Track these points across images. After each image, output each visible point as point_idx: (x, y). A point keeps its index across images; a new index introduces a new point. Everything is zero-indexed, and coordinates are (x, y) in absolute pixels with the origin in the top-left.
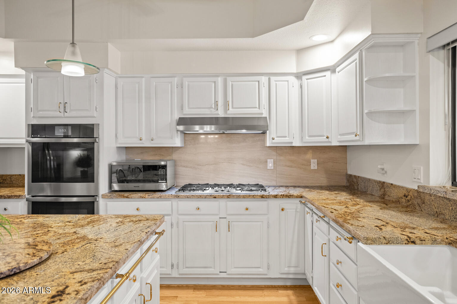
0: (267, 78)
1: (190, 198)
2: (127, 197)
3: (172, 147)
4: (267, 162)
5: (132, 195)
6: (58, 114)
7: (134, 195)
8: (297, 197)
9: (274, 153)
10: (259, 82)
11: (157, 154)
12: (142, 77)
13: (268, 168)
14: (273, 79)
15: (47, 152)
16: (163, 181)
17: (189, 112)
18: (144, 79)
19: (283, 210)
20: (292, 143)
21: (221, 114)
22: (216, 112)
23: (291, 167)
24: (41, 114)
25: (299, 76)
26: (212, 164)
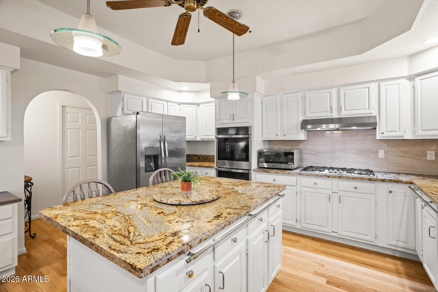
0: (377, 84)
1: (309, 175)
2: (268, 172)
3: (299, 140)
4: (378, 152)
5: (271, 171)
6: (230, 121)
7: (272, 171)
8: (406, 183)
9: (386, 145)
10: (369, 88)
11: (288, 145)
12: (278, 95)
13: (379, 157)
14: (382, 84)
15: (226, 143)
16: (291, 163)
17: (311, 116)
18: (279, 96)
19: (390, 192)
20: (403, 136)
21: (335, 115)
22: (331, 114)
23: (404, 157)
24: (222, 122)
25: (411, 78)
26: (328, 153)
